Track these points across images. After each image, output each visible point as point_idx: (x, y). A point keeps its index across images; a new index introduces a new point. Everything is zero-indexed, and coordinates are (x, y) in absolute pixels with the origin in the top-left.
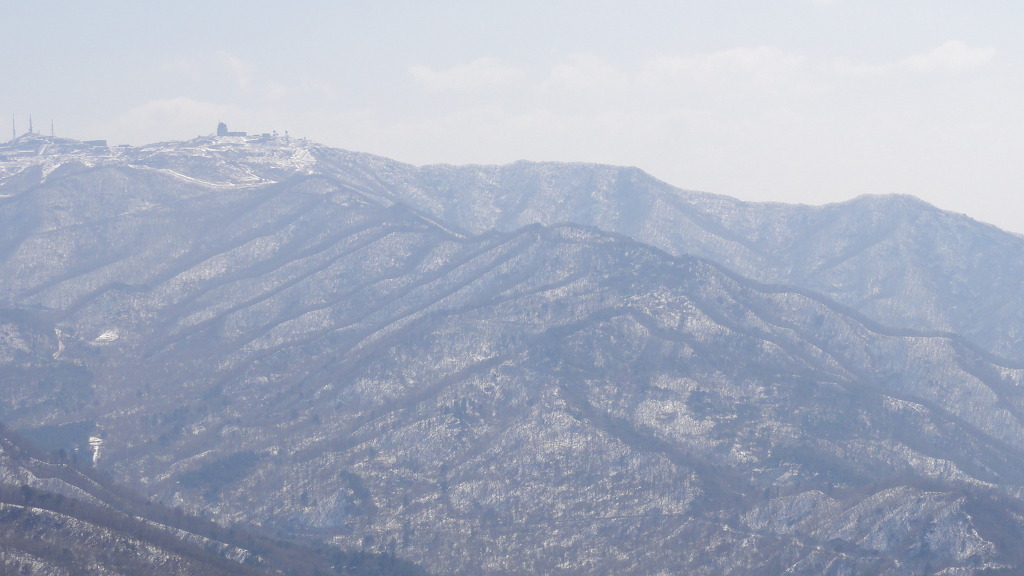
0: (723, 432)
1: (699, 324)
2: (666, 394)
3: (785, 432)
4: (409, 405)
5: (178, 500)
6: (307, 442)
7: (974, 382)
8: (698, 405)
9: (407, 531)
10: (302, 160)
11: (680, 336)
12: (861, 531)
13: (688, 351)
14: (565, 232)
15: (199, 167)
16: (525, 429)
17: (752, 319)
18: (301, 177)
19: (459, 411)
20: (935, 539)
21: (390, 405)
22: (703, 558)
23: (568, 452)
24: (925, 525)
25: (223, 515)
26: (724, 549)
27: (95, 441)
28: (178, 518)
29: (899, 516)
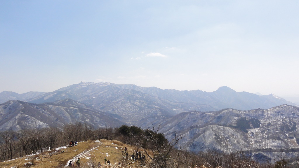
0: (141, 104)
1: (139, 96)
2: (137, 101)
3: (146, 104)
4: (117, 102)
5: (99, 110)
6: (109, 105)
7: (160, 100)
8: (139, 102)
9: (117, 112)
10: (109, 84)
11: (138, 97)
12: (151, 112)
13: (138, 98)
14: (129, 89)
15: (101, 84)
16: (126, 104)
17: (143, 96)
18: (109, 85)
19: (121, 103)
20: (157, 112)
21: (116, 103)
22: (140, 114)
23: (129, 106)
24: (156, 111)
25: (103, 111)
26: (141, 113)
27: (93, 105)
28: (99, 111)
29: (154, 111)
